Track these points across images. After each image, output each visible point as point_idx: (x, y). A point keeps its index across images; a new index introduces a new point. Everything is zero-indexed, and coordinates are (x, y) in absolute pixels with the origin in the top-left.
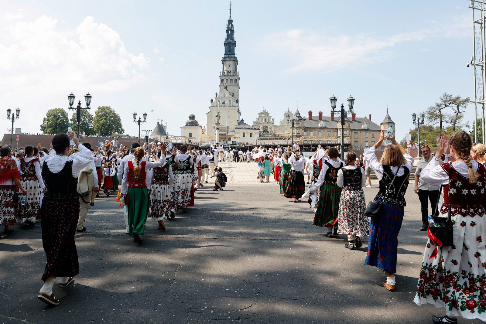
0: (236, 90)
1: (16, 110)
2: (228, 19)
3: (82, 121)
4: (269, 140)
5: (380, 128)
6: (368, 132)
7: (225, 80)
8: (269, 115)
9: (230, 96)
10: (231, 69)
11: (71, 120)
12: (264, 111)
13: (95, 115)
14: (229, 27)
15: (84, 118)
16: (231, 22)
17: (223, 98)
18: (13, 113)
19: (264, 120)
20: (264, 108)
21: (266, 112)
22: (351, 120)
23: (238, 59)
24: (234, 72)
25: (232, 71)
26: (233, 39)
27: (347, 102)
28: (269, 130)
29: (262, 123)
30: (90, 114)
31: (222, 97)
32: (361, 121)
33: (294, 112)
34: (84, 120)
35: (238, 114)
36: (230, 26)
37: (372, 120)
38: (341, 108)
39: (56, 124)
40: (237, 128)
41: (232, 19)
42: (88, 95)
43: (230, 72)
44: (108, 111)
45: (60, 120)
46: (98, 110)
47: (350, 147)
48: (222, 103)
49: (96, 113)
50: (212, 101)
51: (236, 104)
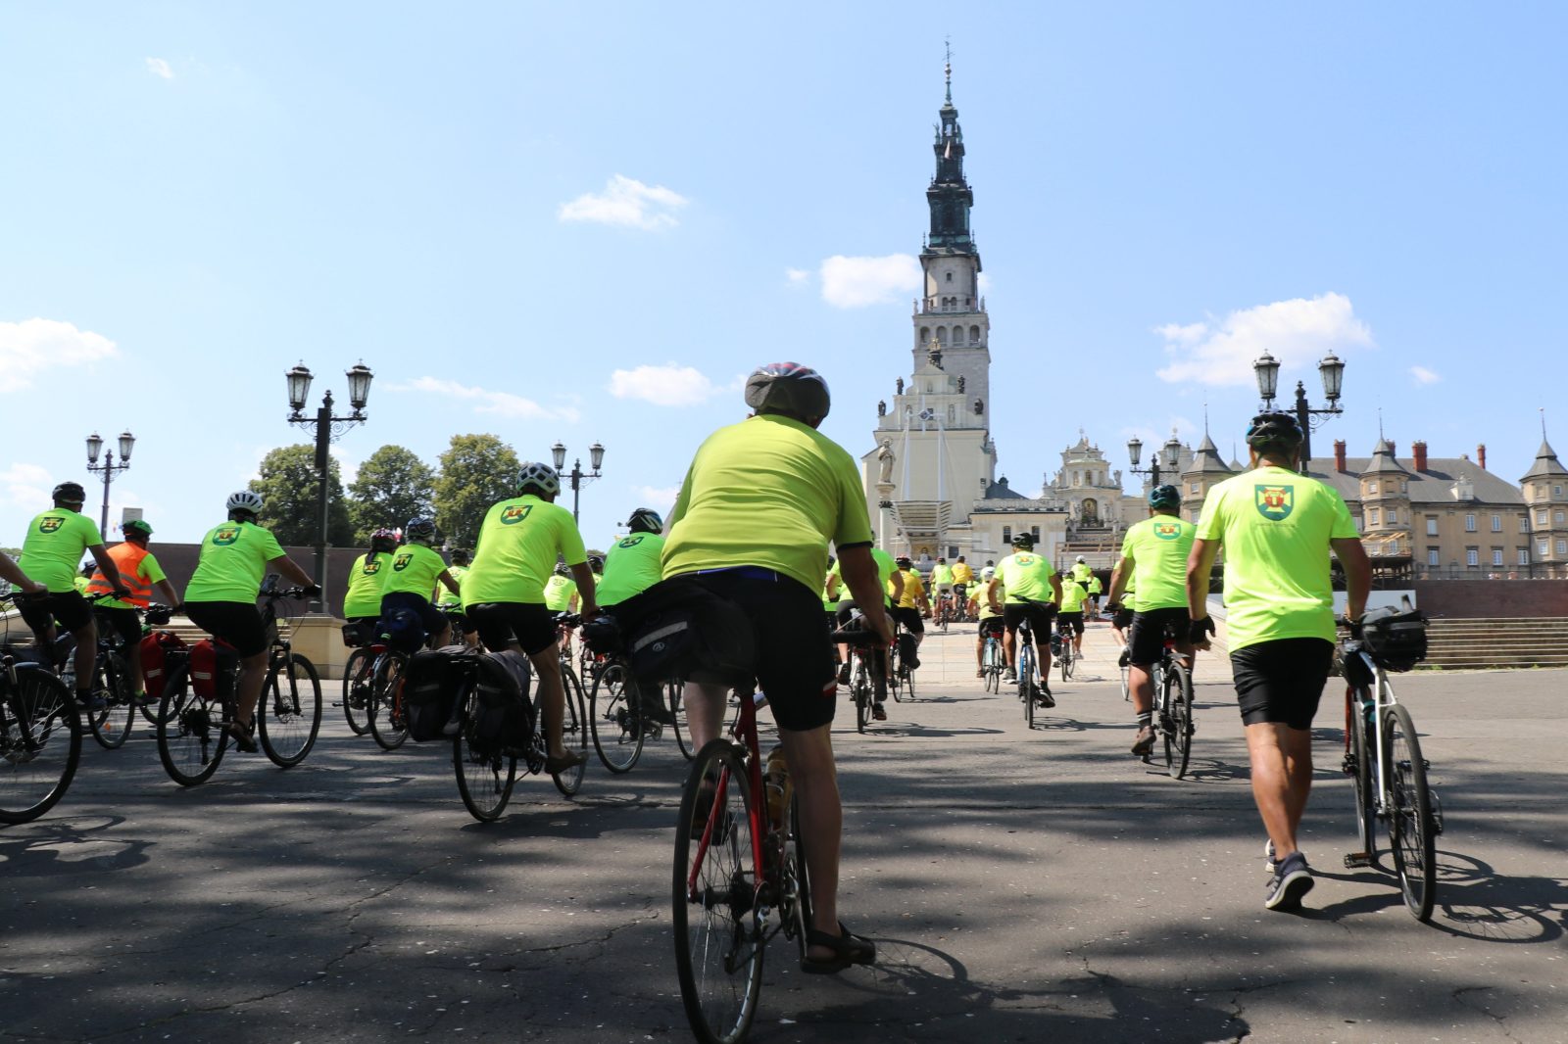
0: (976, 368)
1: (121, 439)
2: (941, 105)
3: (393, 492)
4: (1102, 550)
5: (1521, 495)
6: (1476, 512)
7: (933, 331)
8: (1103, 457)
9: (952, 389)
10: (957, 288)
11: (352, 488)
12: (1082, 443)
13: (440, 468)
14: (944, 134)
15: (402, 480)
16: (951, 116)
17: (923, 396)
18: (110, 451)
19: (1081, 479)
20: (1082, 432)
21: (1092, 445)
22: (1414, 472)
23: (981, 249)
24: (968, 302)
25: (959, 297)
26: (960, 180)
27: (1319, 375)
28: (1102, 514)
29: (1074, 490)
30: (424, 464)
31: (920, 393)
32: (1449, 473)
33: (1196, 444)
34: (401, 489)
35: (983, 458)
36: (949, 132)
37: (1489, 468)
38: (1296, 398)
39: (296, 502)
40: (979, 511)
41: (956, 106)
42: (357, 370)
43: (954, 299)
44: (491, 455)
45: (311, 489)
46: (451, 448)
47: (1409, 569)
48: (922, 417)
49: (443, 458)
50: (882, 407)
51: (977, 420)
